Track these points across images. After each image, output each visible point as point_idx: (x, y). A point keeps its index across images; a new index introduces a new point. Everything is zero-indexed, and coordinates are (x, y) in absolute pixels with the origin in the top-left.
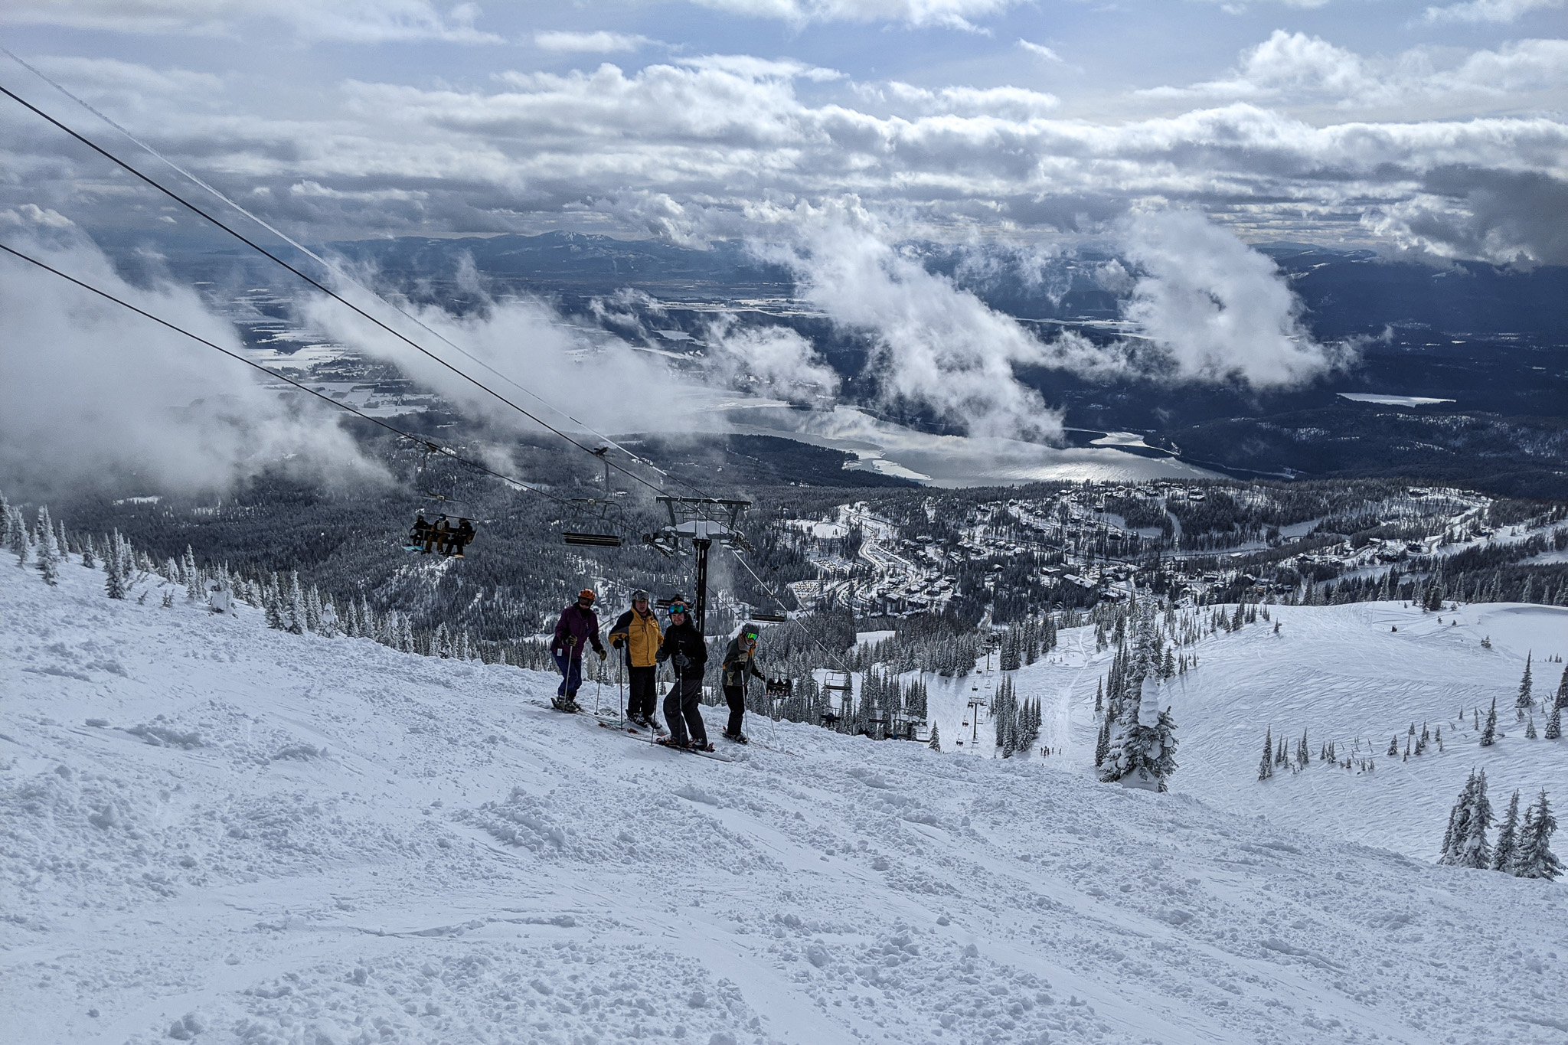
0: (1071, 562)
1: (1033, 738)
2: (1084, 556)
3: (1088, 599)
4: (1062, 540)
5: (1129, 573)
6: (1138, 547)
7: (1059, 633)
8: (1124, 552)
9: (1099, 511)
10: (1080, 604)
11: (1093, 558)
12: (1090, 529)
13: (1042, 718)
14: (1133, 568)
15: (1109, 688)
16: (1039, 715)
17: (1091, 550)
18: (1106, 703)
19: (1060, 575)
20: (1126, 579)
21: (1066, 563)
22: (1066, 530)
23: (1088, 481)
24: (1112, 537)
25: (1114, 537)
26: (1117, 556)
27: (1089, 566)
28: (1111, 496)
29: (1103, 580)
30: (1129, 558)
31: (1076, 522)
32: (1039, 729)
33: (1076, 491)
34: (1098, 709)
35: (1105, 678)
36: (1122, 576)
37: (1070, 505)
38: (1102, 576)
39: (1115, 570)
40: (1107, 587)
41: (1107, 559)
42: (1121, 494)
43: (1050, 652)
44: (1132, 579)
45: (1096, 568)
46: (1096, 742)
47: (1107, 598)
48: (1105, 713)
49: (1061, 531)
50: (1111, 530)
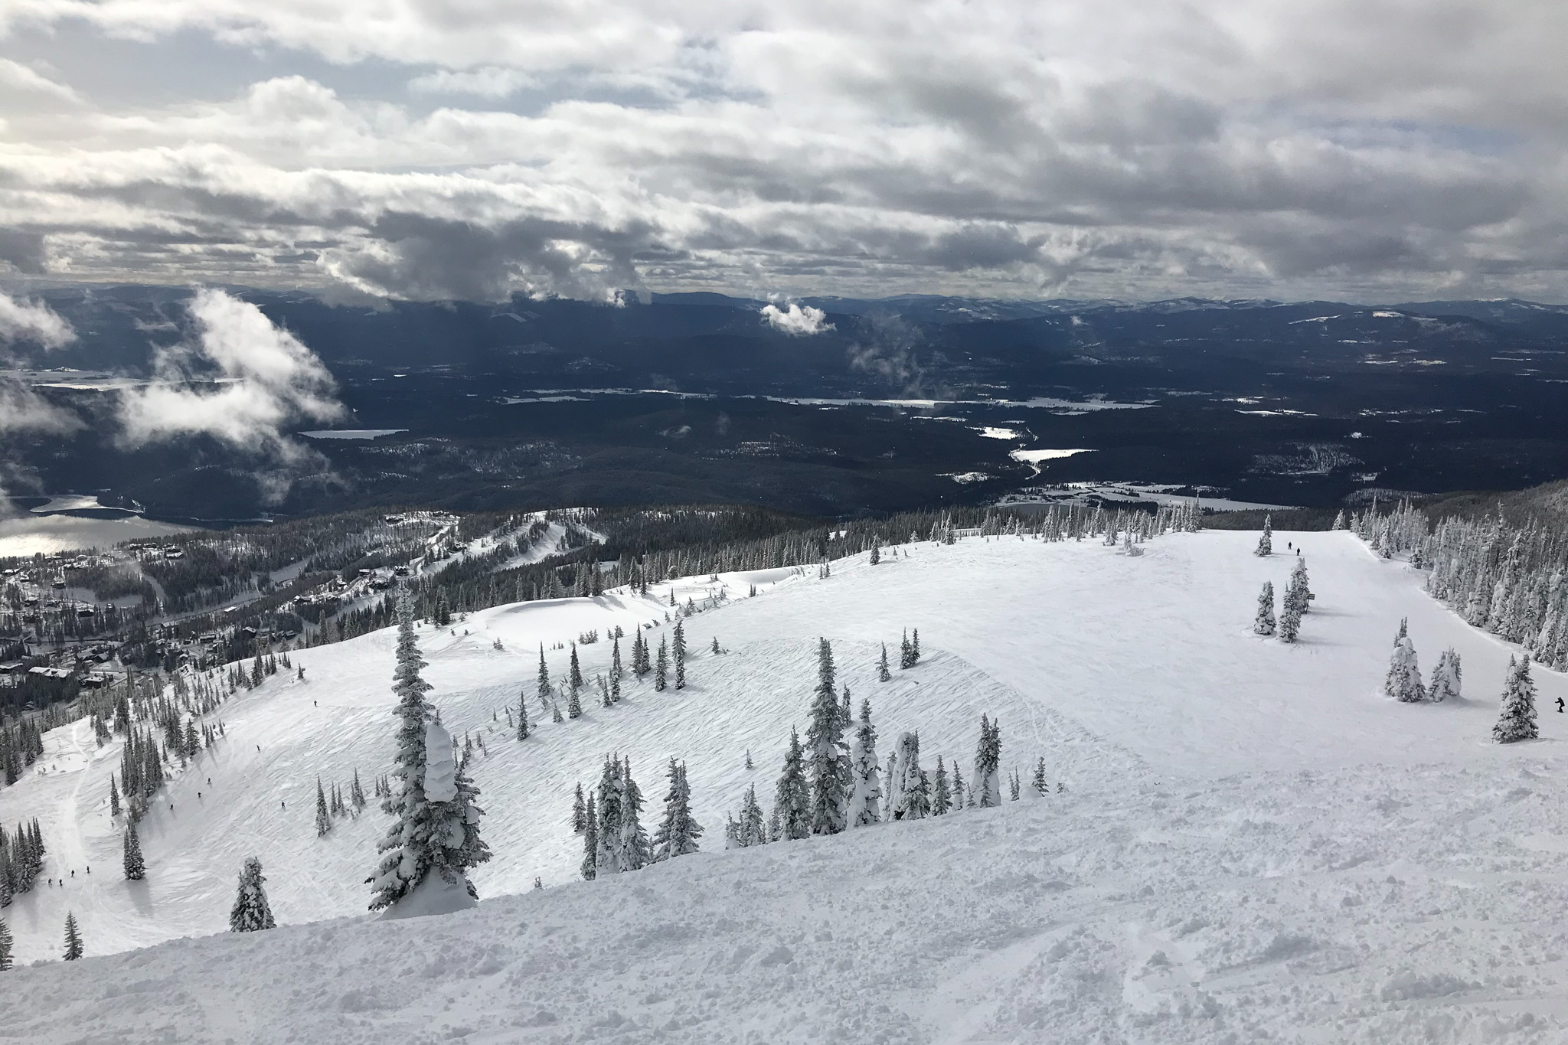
0: (36, 651)
1: (38, 872)
2: (51, 642)
3: (66, 691)
4: (19, 629)
5: (112, 652)
6: (117, 620)
7: (44, 737)
8: (102, 628)
9: (61, 586)
10: (58, 697)
11: (63, 642)
12: (53, 610)
13: (44, 843)
14: (116, 644)
15: (125, 784)
16: (39, 841)
17: (58, 634)
18: (124, 803)
19: (24, 670)
20: (110, 659)
21: (29, 654)
22: (20, 616)
23: (38, 555)
24: (82, 614)
25: (85, 614)
26: (93, 634)
27: (60, 653)
28: (72, 568)
29: (81, 666)
30: (108, 634)
31: (33, 604)
32: (43, 858)
33: (25, 569)
34: (116, 811)
35: (118, 774)
36: (103, 656)
37: (20, 586)
38: (79, 660)
39: (93, 651)
40: (87, 672)
41: (81, 641)
42: (84, 564)
43: (37, 762)
44: (117, 657)
45: (69, 653)
46: (122, 853)
47: (91, 685)
48: (126, 815)
49: (15, 618)
50: (80, 607)
